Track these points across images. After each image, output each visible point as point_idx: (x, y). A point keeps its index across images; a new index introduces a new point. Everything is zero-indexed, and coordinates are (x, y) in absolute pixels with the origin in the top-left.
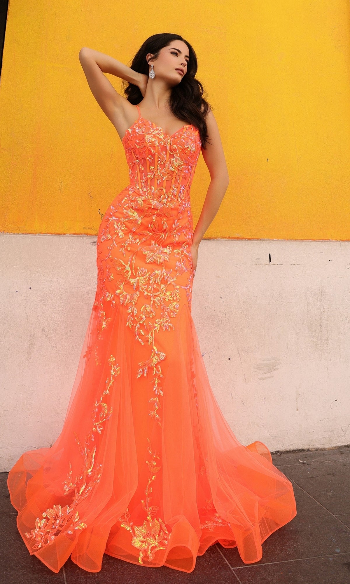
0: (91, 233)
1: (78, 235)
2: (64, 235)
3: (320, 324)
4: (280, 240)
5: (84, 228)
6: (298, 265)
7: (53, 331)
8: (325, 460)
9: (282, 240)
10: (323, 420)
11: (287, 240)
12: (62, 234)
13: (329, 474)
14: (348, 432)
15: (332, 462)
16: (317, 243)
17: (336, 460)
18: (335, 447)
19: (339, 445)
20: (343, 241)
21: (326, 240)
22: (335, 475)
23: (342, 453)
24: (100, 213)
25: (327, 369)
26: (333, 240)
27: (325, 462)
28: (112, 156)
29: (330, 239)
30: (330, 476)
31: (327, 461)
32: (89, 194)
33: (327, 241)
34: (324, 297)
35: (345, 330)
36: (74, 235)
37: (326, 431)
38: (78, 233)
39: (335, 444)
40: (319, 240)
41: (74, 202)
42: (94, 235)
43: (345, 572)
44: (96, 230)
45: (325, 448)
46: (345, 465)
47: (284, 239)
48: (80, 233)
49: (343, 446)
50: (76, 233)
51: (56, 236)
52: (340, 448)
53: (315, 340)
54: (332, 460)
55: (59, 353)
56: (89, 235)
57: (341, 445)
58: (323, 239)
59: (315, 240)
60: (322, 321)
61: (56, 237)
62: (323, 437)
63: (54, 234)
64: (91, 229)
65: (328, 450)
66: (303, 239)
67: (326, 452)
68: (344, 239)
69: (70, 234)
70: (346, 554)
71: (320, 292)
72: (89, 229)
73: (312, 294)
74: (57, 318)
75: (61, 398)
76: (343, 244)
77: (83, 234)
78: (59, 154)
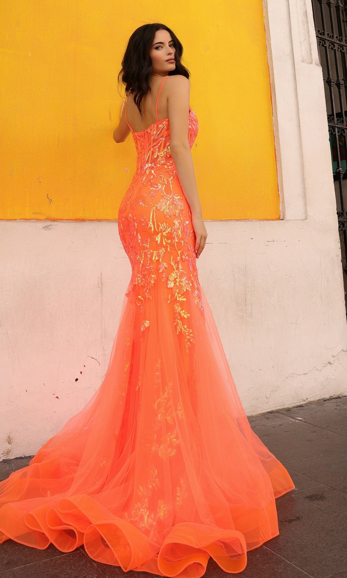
0: (41, 218)
1: (28, 220)
2: (15, 221)
3: (245, 299)
4: (208, 220)
5: (34, 213)
6: (225, 243)
7: (6, 317)
8: (256, 425)
9: (210, 220)
10: (250, 389)
11: (214, 221)
12: (12, 220)
13: (264, 436)
14: (270, 399)
15: (263, 426)
16: (241, 222)
17: (265, 424)
18: (261, 414)
19: (264, 412)
20: (261, 220)
21: (246, 219)
22: (269, 436)
23: (268, 418)
24: (48, 198)
25: (252, 340)
26: (252, 219)
27: (257, 426)
28: (58, 141)
29: (250, 219)
30: (265, 437)
31: (258, 426)
32: (38, 179)
33: (248, 220)
34: (248, 273)
35: (265, 303)
36: (25, 220)
37: (252, 400)
38: (28, 218)
39: (260, 411)
40: (241, 220)
41: (24, 187)
42: (43, 220)
43: (308, 503)
44: (45, 215)
45: (252, 416)
46: (274, 427)
47: (211, 220)
48: (30, 218)
49: (267, 412)
50: (27, 218)
51: (7, 221)
52: (264, 414)
53: (241, 314)
54: (262, 425)
55: (10, 339)
56: (38, 220)
57: (266, 412)
58: (244, 219)
59: (237, 220)
60: (247, 296)
61: (7, 223)
62: (250, 406)
63: (5, 220)
64: (41, 214)
65: (255, 417)
66: (227, 219)
67: (254, 419)
68: (261, 219)
69: (20, 220)
70: (304, 491)
71: (245, 269)
72: (38, 214)
73: (238, 270)
74: (10, 304)
75: (14, 386)
76: (262, 222)
77: (33, 219)
78: (9, 140)
